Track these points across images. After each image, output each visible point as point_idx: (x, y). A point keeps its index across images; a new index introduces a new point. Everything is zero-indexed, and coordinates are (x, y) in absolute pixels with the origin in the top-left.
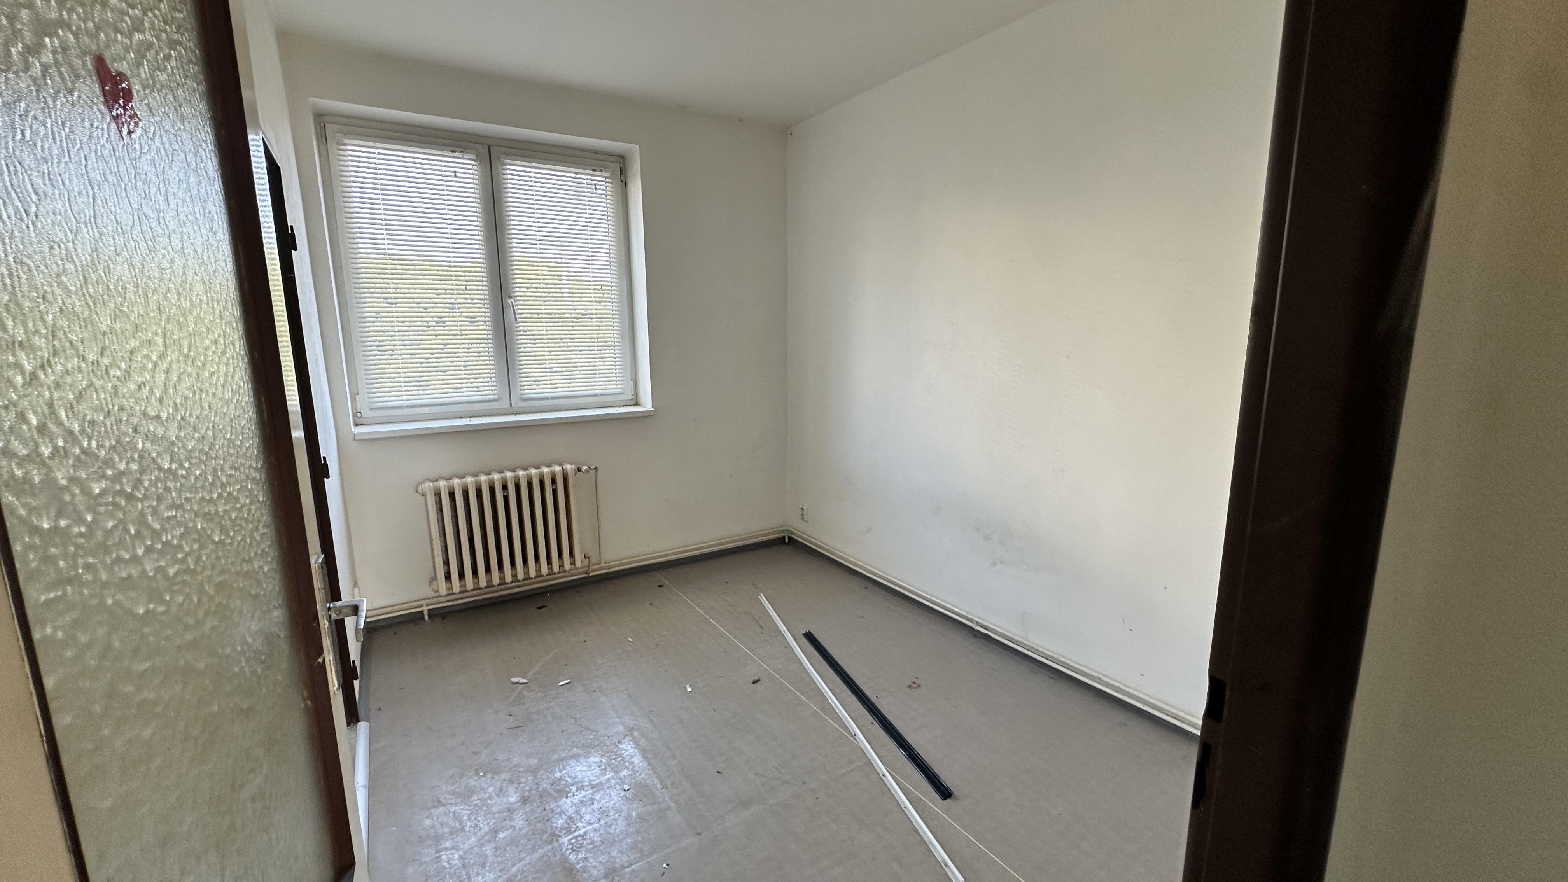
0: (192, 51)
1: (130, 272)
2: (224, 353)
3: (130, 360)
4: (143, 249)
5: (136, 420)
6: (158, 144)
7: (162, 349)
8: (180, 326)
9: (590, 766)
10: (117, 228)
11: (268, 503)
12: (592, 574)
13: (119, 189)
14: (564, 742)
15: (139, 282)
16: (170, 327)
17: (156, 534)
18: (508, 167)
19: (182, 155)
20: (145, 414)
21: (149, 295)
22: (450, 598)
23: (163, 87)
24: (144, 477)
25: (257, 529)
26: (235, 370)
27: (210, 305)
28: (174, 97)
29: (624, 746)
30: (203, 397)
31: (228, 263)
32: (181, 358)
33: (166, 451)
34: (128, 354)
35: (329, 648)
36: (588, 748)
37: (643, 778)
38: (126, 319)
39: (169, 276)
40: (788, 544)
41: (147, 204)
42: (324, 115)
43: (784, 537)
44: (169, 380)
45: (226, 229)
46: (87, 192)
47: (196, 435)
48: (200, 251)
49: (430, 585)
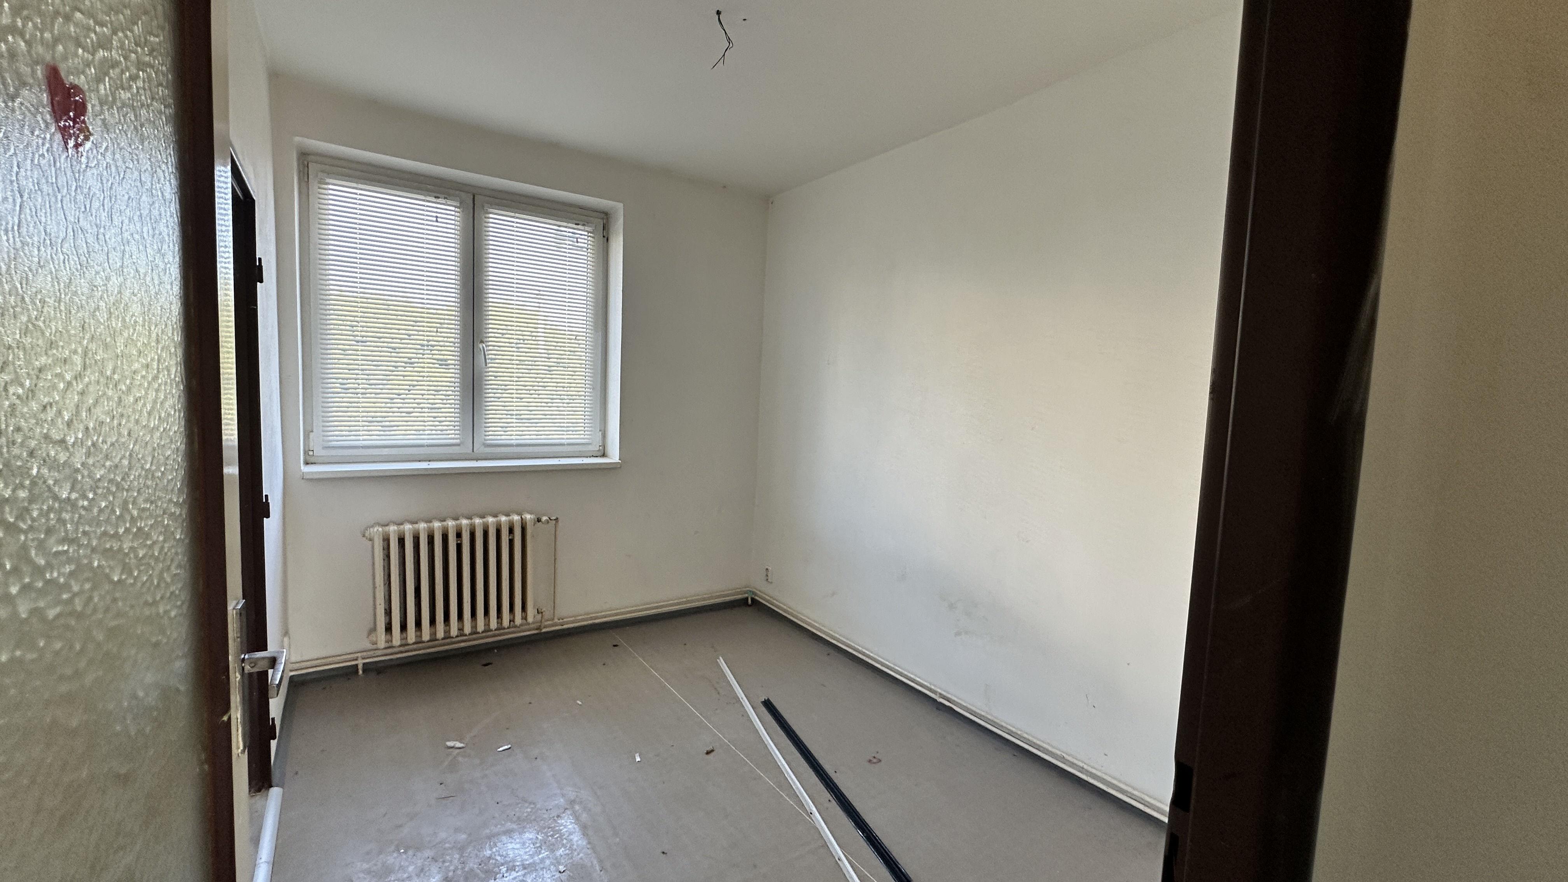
0: (163, 74)
1: (53, 286)
2: (155, 378)
3: (38, 377)
4: (72, 263)
5: (33, 443)
6: (108, 160)
7: (79, 369)
8: (106, 346)
9: (524, 844)
10: (45, 239)
11: (187, 541)
12: (544, 630)
13: (53, 199)
14: (497, 815)
15: (63, 296)
16: (92, 346)
17: (38, 571)
18: (491, 216)
19: (136, 173)
20: (46, 437)
21: (73, 312)
22: (389, 651)
23: (124, 105)
24: (35, 506)
25: (169, 568)
26: (166, 397)
27: (147, 327)
28: (136, 116)
29: (563, 821)
30: (124, 422)
31: (174, 286)
32: (102, 380)
33: (66, 478)
34: (36, 372)
35: (238, 705)
36: (522, 822)
37: (581, 858)
38: (39, 333)
39: (100, 293)
40: (750, 606)
41: (86, 218)
42: (308, 155)
43: (747, 599)
44: (83, 403)
45: (176, 253)
46: (14, 200)
47: (108, 463)
48: (142, 271)
49: (368, 637)
